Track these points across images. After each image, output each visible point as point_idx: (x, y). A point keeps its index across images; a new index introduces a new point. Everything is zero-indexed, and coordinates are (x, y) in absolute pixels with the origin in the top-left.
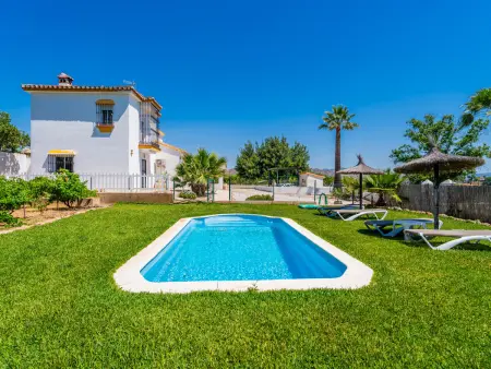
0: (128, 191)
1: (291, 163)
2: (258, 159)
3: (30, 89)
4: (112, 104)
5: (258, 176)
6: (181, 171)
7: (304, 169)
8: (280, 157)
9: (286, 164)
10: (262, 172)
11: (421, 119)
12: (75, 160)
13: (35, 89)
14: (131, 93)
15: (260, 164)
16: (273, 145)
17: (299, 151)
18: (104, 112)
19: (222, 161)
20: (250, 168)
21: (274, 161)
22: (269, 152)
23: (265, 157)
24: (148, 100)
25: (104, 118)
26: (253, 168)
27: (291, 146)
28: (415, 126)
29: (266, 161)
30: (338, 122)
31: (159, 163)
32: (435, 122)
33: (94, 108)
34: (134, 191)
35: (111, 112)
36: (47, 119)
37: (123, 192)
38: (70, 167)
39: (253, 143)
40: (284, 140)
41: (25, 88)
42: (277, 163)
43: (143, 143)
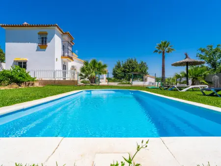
0: (53, 79)
1: (139, 71)
2: (123, 69)
3: (4, 26)
4: (47, 34)
5: (123, 77)
6: (83, 70)
7: (146, 74)
8: (134, 68)
9: (137, 71)
10: (125, 75)
12: (27, 63)
13: (7, 26)
14: (56, 28)
15: (124, 71)
16: (130, 62)
17: (143, 65)
18: (43, 38)
19: (105, 66)
20: (119, 73)
21: (131, 70)
22: (128, 65)
23: (127, 68)
24: (66, 33)
25: (42, 41)
26: (121, 73)
27: (139, 63)
29: (127, 70)
30: (163, 50)
31: (73, 67)
32: (214, 48)
33: (37, 36)
34: (57, 79)
35: (46, 38)
36: (14, 42)
37: (51, 79)
38: (25, 67)
39: (121, 63)
40: (135, 60)
41: (2, 26)
43: (63, 55)
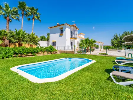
4: (63, 28)
14: (66, 25)
24: (72, 26)
25: (61, 32)
33: (59, 30)
34: (66, 50)
37: (63, 50)
43: (72, 37)
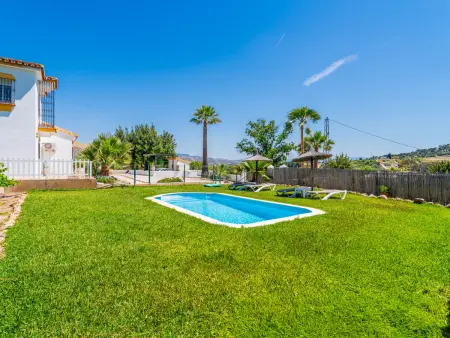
0: (43, 178)
1: (162, 150)
4: (13, 80)
7: (173, 156)
8: (152, 144)
9: (158, 150)
11: (255, 121)
16: (144, 132)
17: (167, 139)
21: (147, 147)
22: (141, 138)
23: (137, 143)
24: (51, 80)
27: (159, 133)
28: (252, 126)
29: (139, 147)
30: (205, 117)
32: (266, 124)
37: (37, 178)
39: (123, 128)
40: (153, 128)
42: (150, 149)
